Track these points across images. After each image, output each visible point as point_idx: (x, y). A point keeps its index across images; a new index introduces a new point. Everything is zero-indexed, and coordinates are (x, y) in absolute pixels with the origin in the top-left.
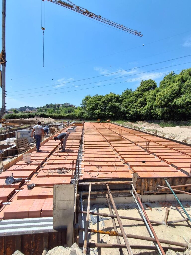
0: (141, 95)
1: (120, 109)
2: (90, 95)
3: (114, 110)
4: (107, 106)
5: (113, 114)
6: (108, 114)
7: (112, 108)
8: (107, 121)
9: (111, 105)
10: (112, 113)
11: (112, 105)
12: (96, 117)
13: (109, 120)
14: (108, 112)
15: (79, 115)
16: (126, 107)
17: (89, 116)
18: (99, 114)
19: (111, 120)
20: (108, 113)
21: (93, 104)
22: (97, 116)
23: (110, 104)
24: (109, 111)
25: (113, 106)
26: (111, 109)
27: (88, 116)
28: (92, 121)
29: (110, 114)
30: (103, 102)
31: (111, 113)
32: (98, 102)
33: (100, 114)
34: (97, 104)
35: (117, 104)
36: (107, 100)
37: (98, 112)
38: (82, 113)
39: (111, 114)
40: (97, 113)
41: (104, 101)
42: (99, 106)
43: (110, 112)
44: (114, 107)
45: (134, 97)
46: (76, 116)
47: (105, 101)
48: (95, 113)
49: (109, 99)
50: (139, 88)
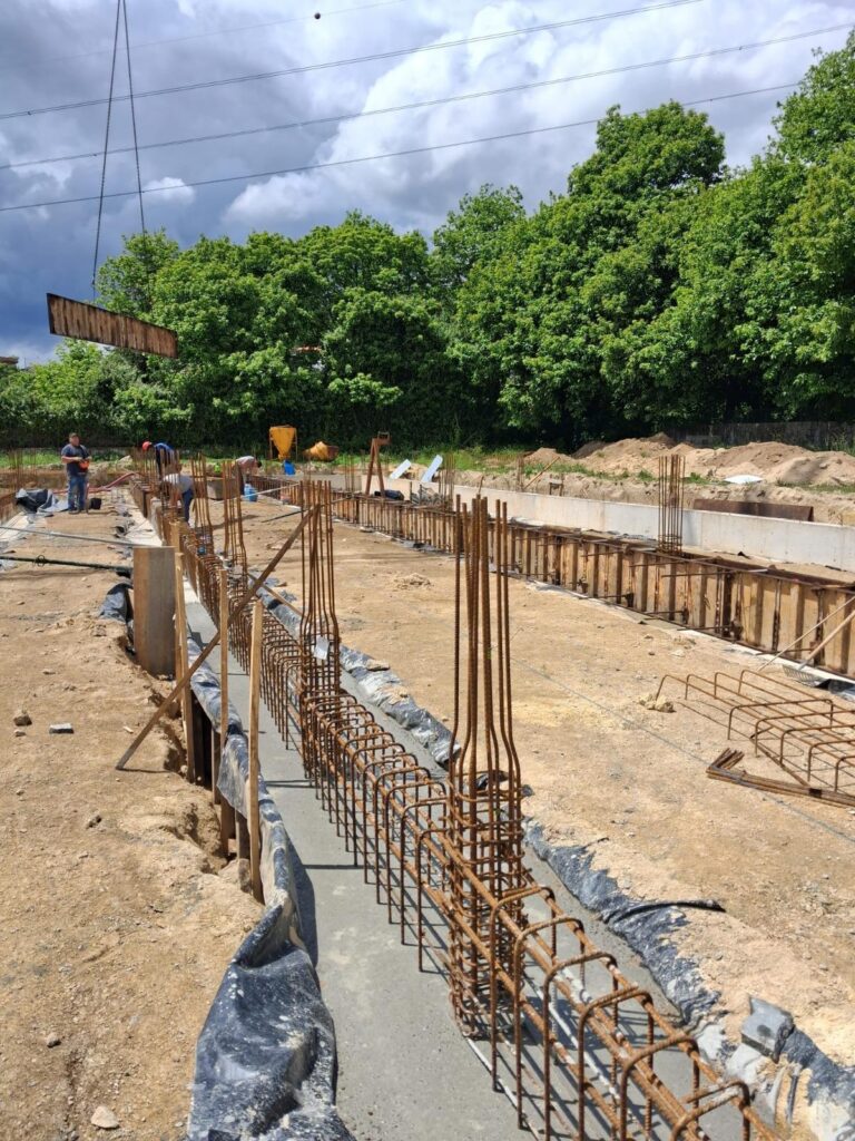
0: (609, 221)
1: (439, 344)
3: (388, 356)
5: (385, 391)
7: (375, 338)
9: (363, 312)
10: (377, 381)
11: (369, 313)
15: (77, 410)
16: (491, 323)
18: (269, 381)
22: (254, 402)
23: (355, 302)
25: (379, 316)
26: (364, 342)
30: (289, 284)
32: (250, 279)
33: (276, 382)
34: (242, 303)
35: (413, 305)
36: (324, 270)
38: (99, 384)
39: (368, 392)
41: (297, 272)
45: (554, 242)
46: (49, 419)
47: (306, 274)
48: (235, 373)
49: (339, 258)
50: (588, 172)
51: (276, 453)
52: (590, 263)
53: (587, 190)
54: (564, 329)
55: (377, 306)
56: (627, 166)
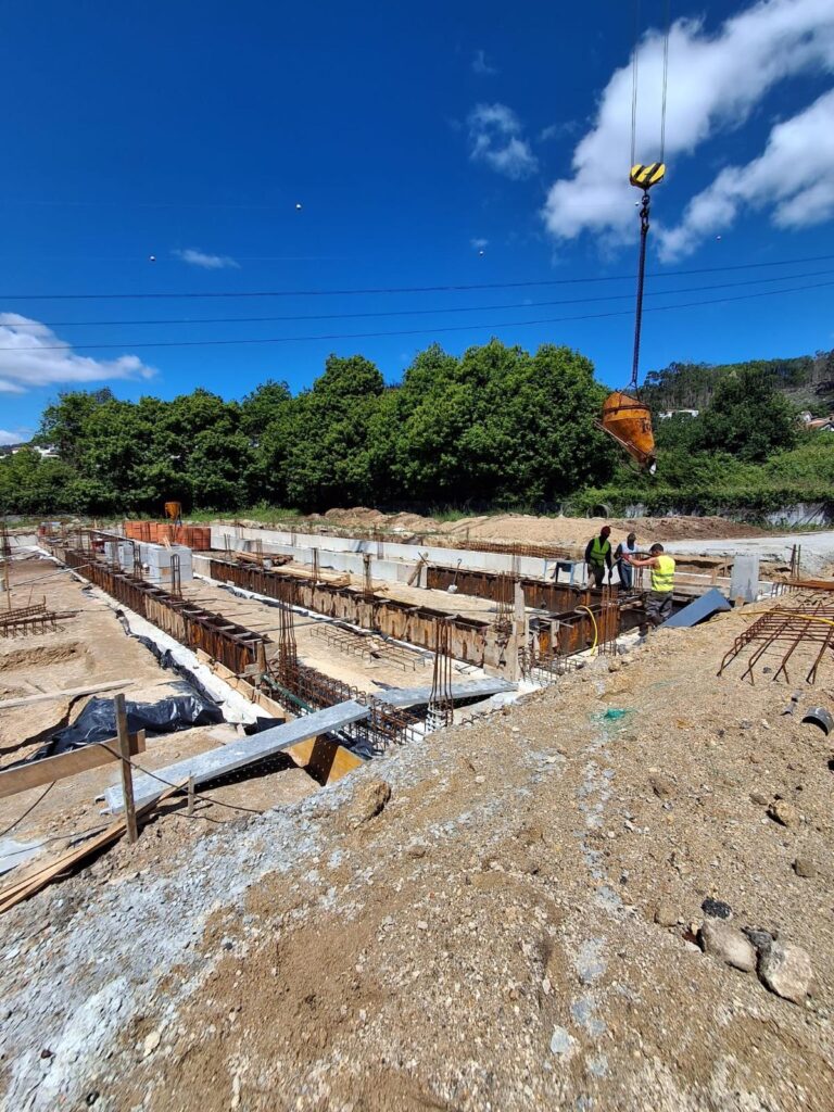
0: (335, 408)
1: (253, 461)
11: (216, 444)
30: (169, 427)
34: (144, 437)
35: (240, 441)
36: (188, 421)
41: (174, 421)
45: (309, 415)
47: (178, 422)
49: (196, 415)
50: (323, 382)
51: (169, 516)
52: (327, 426)
53: (322, 391)
54: (318, 457)
55: (221, 441)
56: (341, 383)
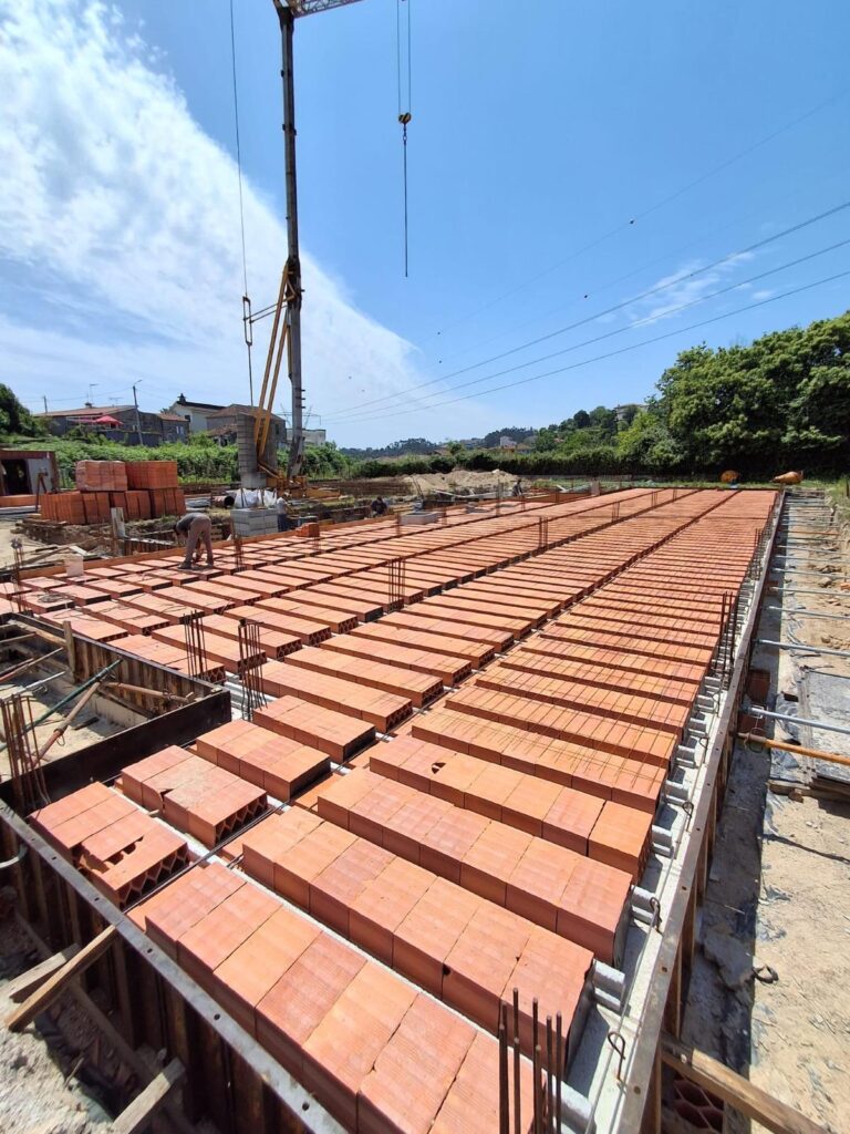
2: (708, 344)
3: (839, 413)
4: (794, 394)
5: (829, 439)
6: (797, 442)
7: (831, 403)
8: (779, 481)
9: (821, 384)
10: (824, 434)
11: (827, 383)
12: (712, 458)
13: (791, 474)
14: (800, 427)
15: (626, 456)
17: (678, 458)
18: (731, 443)
19: (808, 476)
20: (794, 433)
21: (700, 392)
22: (718, 456)
23: (814, 381)
24: (807, 419)
25: (835, 387)
26: (821, 406)
27: (672, 459)
28: (682, 481)
29: (807, 440)
30: (771, 374)
31: (813, 433)
32: (741, 374)
33: (740, 441)
36: (802, 359)
37: (725, 430)
38: (647, 444)
39: (815, 441)
40: (718, 440)
41: (777, 364)
42: (736, 397)
43: (812, 428)
44: (841, 396)
46: (614, 462)
47: (785, 363)
48: (709, 439)
